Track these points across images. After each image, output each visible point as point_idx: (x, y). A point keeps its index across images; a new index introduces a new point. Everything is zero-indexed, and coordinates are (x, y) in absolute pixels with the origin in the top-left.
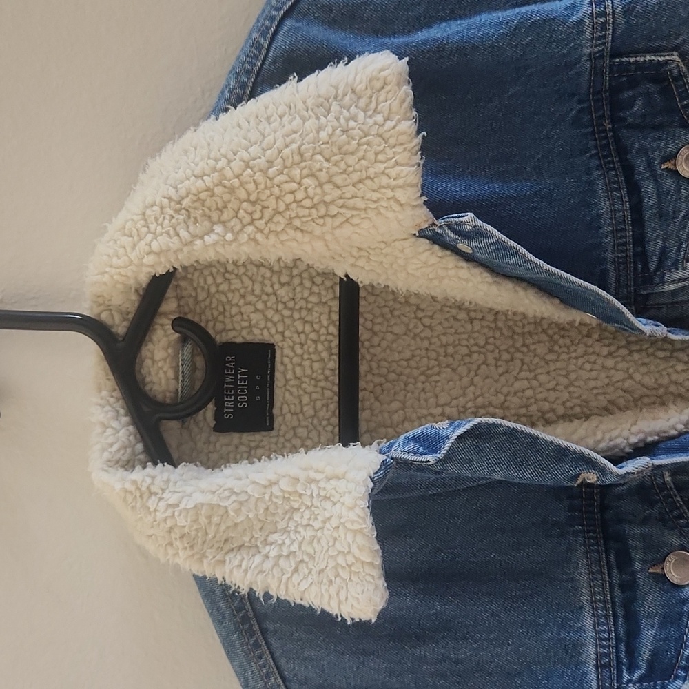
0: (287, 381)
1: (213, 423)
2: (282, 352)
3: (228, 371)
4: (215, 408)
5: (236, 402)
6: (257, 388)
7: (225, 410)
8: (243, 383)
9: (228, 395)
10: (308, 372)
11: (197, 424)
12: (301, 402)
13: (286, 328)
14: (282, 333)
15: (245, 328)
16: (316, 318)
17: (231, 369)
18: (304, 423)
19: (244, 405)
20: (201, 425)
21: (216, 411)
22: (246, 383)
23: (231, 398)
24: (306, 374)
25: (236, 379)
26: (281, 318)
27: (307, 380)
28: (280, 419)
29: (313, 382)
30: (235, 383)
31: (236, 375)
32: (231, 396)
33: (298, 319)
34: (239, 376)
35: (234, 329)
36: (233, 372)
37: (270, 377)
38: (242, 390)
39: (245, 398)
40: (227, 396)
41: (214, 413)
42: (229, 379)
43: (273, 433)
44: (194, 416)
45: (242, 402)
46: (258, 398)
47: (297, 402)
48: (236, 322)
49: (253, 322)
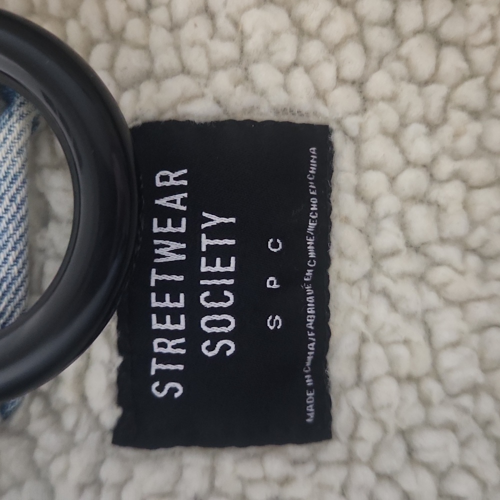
0: (377, 258)
1: (110, 415)
2: (358, 153)
3: (162, 224)
4: (119, 361)
5: (194, 335)
6: (272, 283)
7: (155, 366)
8: (218, 268)
9: (167, 310)
10: (456, 224)
11: (54, 415)
12: (429, 334)
13: (374, 63)
14: (359, 84)
15: (226, 65)
16: (482, 27)
17: (176, 216)
18: (443, 413)
19: (226, 348)
20: (69, 420)
21: (122, 370)
22: (232, 268)
23: (176, 321)
24: (446, 234)
25: (193, 252)
26: (354, 29)
27: (451, 253)
28: (357, 398)
29: (473, 261)
30: (189, 267)
31: (191, 238)
32: (175, 315)
33: (417, 32)
34: (205, 242)
35: (185, 70)
36: (182, 229)
37: (315, 245)
38: (217, 294)
39: (226, 323)
40: (161, 314)
41: (114, 376)
42: (169, 252)
43: (333, 450)
44: (45, 387)
45: (215, 338)
46: (275, 322)
47: (416, 334)
48: (193, 44)
49: (253, 44)
